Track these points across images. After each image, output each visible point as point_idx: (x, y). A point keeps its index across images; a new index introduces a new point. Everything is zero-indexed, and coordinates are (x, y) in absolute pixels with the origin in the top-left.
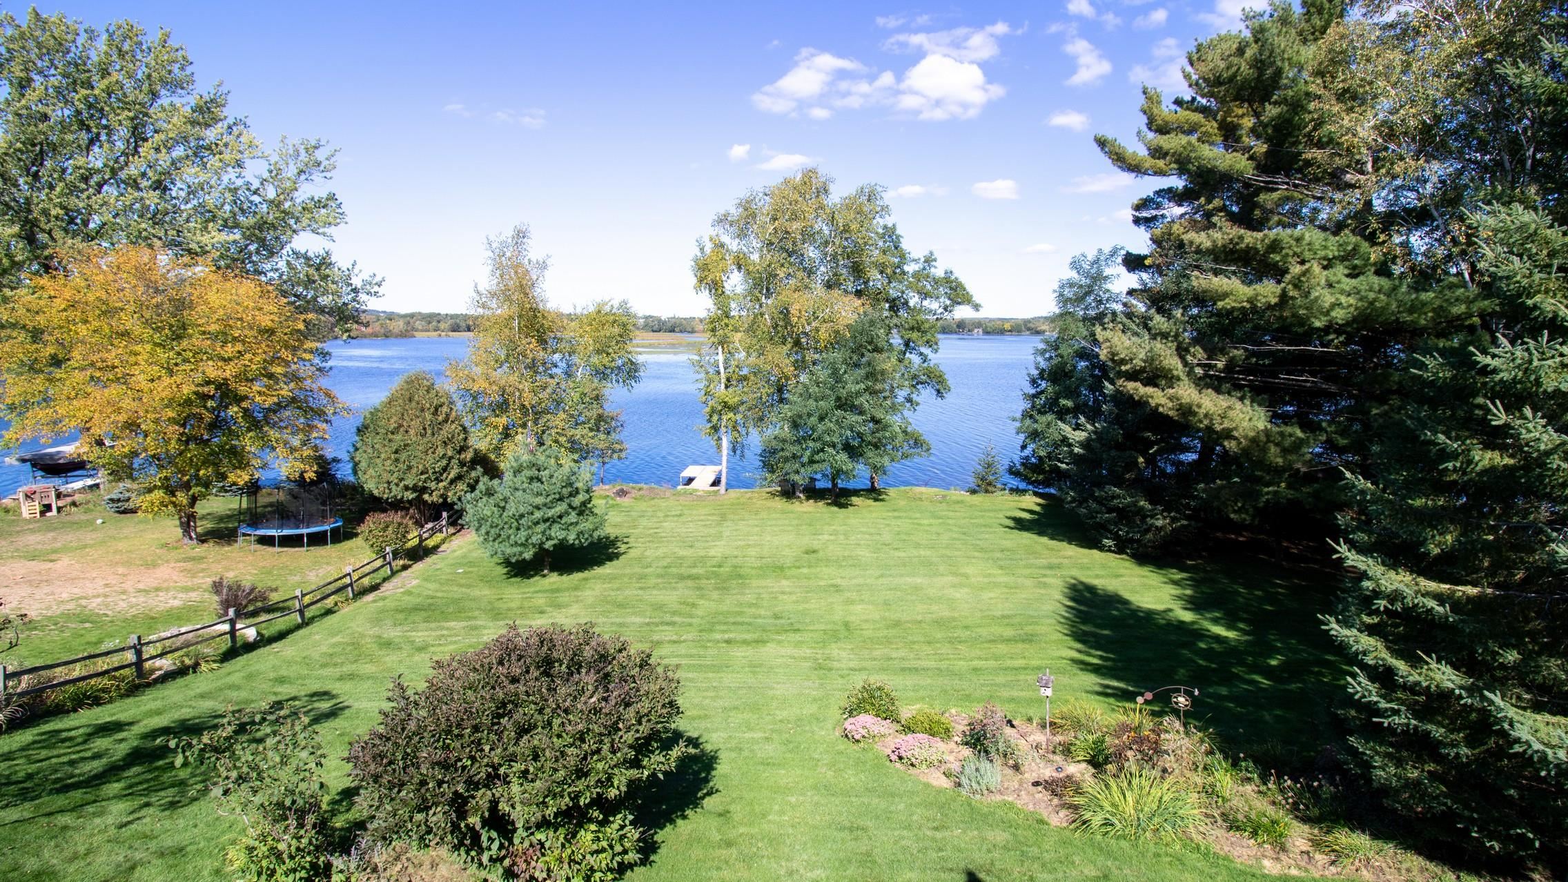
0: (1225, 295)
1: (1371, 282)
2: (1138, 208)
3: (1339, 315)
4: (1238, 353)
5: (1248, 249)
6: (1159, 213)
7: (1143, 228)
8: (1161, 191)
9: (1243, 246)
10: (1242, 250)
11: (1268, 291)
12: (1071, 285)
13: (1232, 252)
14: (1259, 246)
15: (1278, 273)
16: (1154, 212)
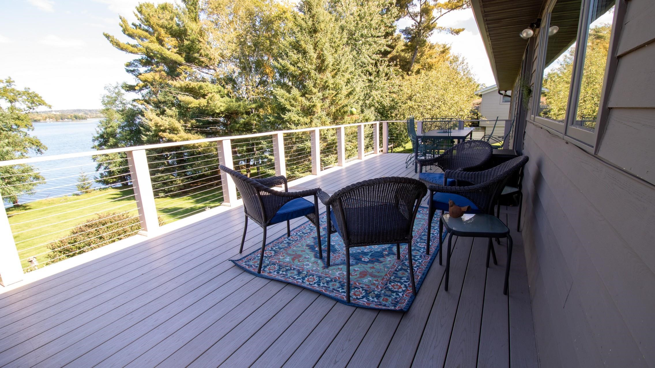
0: (191, 103)
1: (226, 99)
2: (127, 66)
3: (222, 109)
4: (194, 121)
5: (192, 88)
6: (136, 68)
7: (131, 74)
8: (135, 60)
9: (191, 87)
10: (191, 88)
11: (203, 102)
12: (108, 97)
13: (188, 88)
14: (196, 87)
15: (204, 96)
16: (134, 68)
